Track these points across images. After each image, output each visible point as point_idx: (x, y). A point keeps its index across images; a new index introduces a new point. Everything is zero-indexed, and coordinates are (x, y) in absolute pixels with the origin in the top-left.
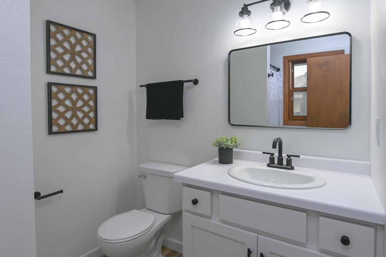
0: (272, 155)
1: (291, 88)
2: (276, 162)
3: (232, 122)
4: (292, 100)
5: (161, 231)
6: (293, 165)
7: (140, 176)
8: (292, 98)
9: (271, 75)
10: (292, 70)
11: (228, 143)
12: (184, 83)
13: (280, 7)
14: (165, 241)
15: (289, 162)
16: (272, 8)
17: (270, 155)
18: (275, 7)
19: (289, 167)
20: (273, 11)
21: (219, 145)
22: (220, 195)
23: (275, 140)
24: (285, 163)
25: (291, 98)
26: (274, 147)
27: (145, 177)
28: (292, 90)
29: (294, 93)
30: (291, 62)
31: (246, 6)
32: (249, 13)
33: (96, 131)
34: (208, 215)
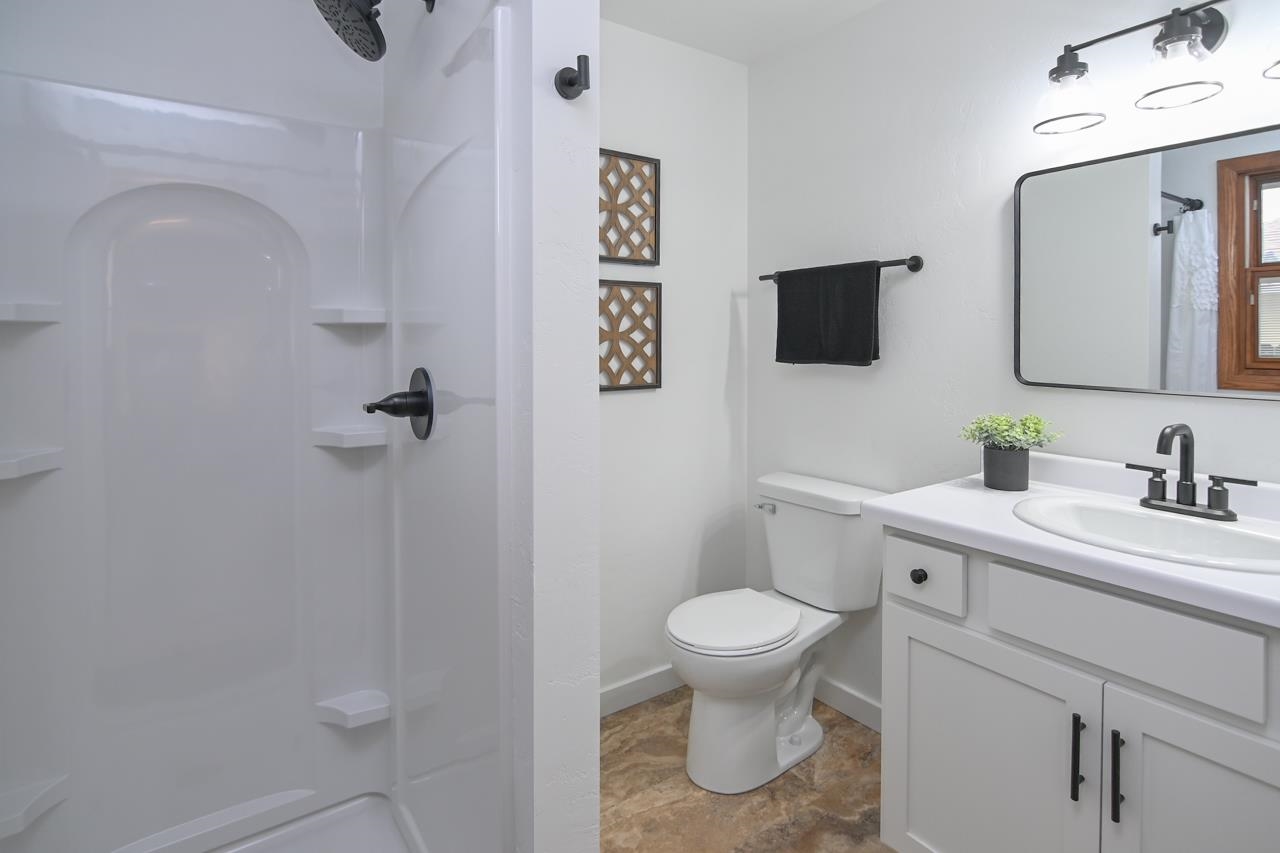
0: (1159, 472)
1: (1247, 265)
2: (1171, 493)
3: (1025, 375)
4: (1252, 303)
5: (814, 655)
6: (1231, 507)
7: (761, 507)
8: (1252, 297)
9: (1163, 229)
10: (1255, 202)
11: (1013, 434)
12: (882, 269)
13: (1187, 42)
14: (821, 685)
15: (1218, 498)
16: (1158, 48)
17: (1150, 474)
18: (1168, 47)
19: (1219, 513)
20: (1164, 55)
21: (986, 438)
22: (992, 566)
23: (1168, 430)
24: (1202, 498)
25: (1247, 299)
26: (1164, 447)
27: (774, 511)
28: (1253, 272)
29: (1261, 280)
30: (1251, 176)
31: (1071, 51)
32: (1080, 69)
33: (658, 390)
34: (956, 614)
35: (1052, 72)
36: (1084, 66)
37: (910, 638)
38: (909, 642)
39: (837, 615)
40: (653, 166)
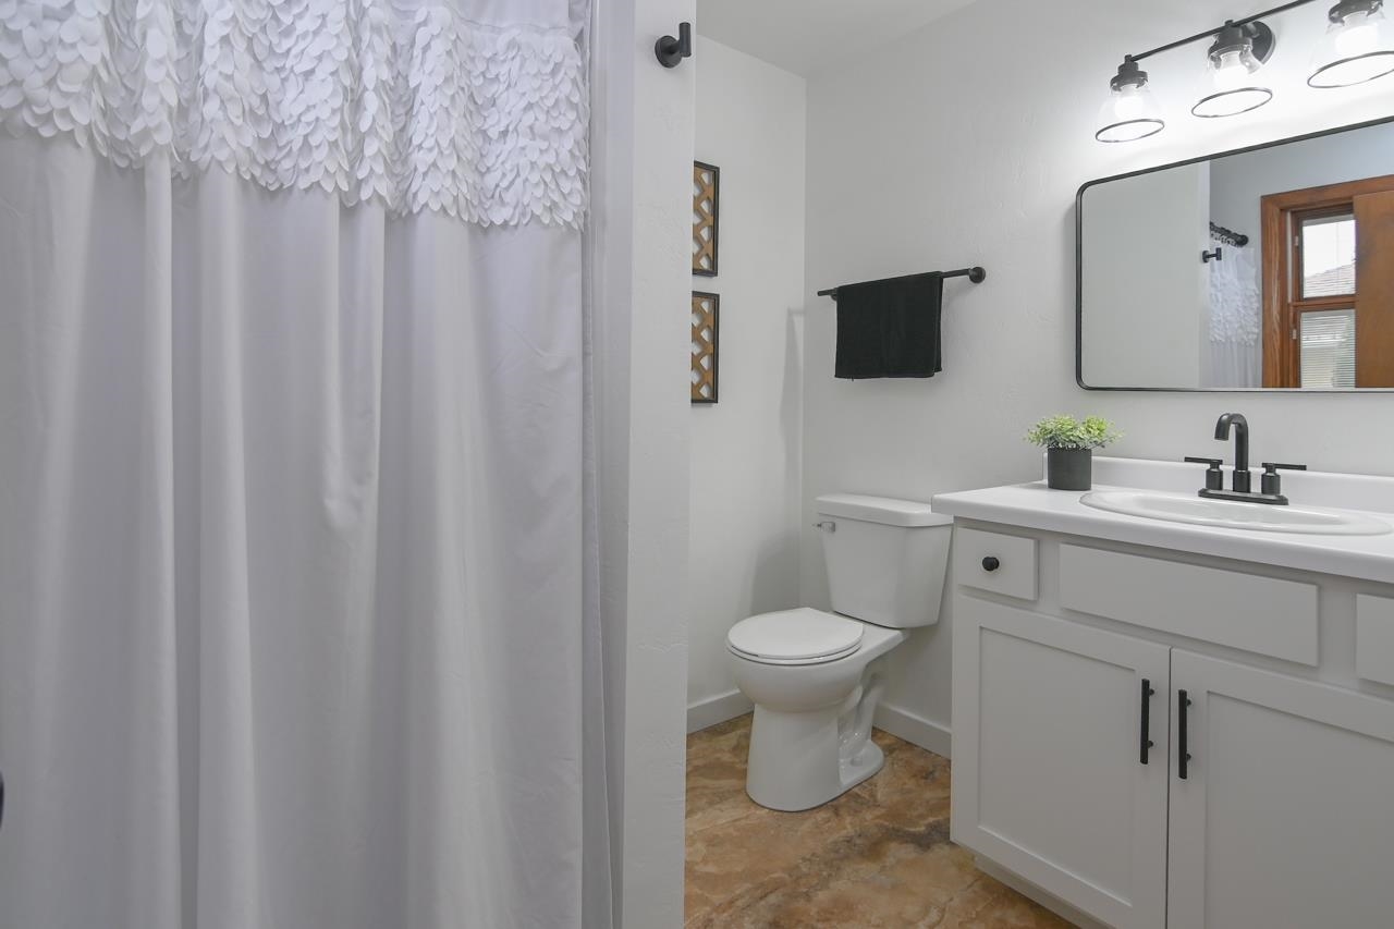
0: (1216, 463)
1: (1290, 300)
2: (1228, 484)
3: (1087, 381)
4: (1294, 338)
6: (1283, 493)
7: (819, 525)
8: (1295, 331)
9: (1213, 256)
10: (1297, 238)
11: (1078, 433)
12: (945, 279)
13: (1239, 52)
15: (1270, 483)
16: (1213, 58)
17: (1208, 466)
18: (1221, 56)
19: (1273, 497)
20: (1218, 66)
21: (1051, 438)
22: (1064, 548)
23: (1225, 417)
24: (1256, 487)
25: (1290, 335)
26: (1221, 433)
27: (833, 528)
28: (1295, 307)
29: (1303, 314)
30: (1293, 213)
31: (1131, 61)
32: (1141, 78)
33: (714, 405)
34: (1026, 597)
35: (1114, 80)
36: (1143, 74)
37: (981, 628)
38: (981, 634)
39: (898, 632)
40: (712, 173)
